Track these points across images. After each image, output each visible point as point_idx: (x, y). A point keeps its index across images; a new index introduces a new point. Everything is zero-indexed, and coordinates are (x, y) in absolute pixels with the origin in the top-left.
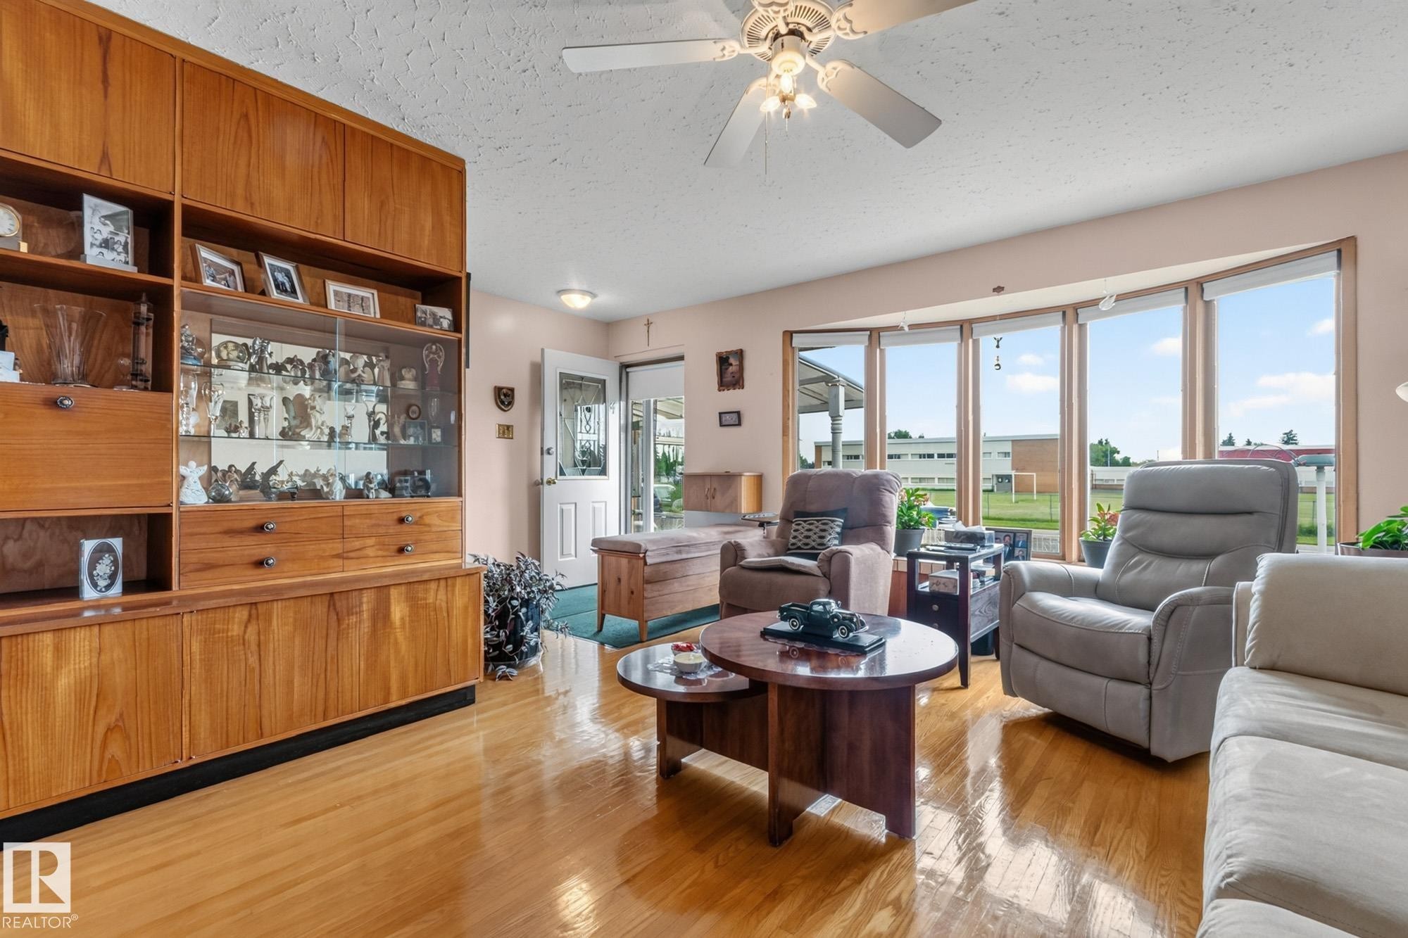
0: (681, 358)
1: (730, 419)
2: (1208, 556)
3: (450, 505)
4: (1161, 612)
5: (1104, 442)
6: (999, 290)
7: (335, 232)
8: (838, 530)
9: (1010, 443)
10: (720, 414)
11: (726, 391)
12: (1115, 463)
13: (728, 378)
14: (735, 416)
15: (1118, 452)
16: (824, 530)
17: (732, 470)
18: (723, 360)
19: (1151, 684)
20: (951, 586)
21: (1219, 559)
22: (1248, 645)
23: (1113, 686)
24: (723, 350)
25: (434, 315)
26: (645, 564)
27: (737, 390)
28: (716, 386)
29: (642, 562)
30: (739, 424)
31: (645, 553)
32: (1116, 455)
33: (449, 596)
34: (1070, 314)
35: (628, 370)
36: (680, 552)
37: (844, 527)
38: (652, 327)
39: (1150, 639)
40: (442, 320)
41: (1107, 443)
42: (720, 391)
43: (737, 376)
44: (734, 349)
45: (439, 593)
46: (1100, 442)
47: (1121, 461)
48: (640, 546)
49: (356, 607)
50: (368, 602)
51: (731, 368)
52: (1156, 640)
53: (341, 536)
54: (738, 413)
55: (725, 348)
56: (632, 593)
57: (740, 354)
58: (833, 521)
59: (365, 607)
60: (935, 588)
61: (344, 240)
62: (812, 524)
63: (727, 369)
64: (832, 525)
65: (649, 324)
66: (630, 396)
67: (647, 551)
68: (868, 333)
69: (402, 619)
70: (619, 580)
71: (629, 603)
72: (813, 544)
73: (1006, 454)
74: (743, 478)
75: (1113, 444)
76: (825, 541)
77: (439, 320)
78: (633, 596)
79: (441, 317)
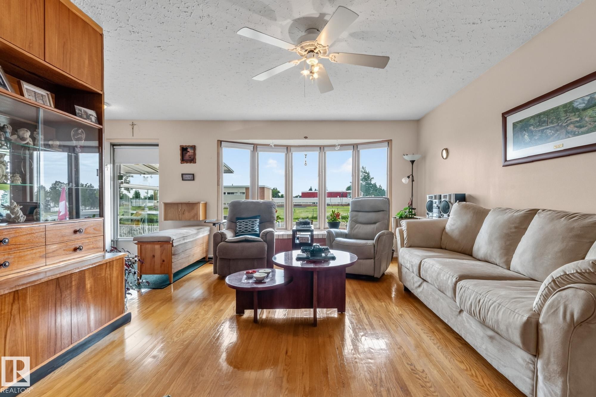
0: (157, 145)
1: (189, 177)
2: (375, 223)
3: (97, 222)
4: (376, 240)
5: (275, 189)
6: (306, 138)
7: (39, 54)
8: (258, 224)
9: (245, 188)
10: (182, 174)
11: (185, 164)
12: (279, 197)
13: (187, 157)
14: (191, 176)
15: (280, 193)
16: (253, 225)
17: (192, 200)
18: (184, 150)
19: (375, 258)
20: (306, 240)
21: (377, 224)
22: (405, 242)
23: (365, 261)
24: (184, 144)
25: (85, 112)
26: (173, 246)
27: (192, 164)
28: (180, 161)
29: (171, 245)
30: (194, 180)
31: (173, 241)
32: (279, 194)
33: (111, 272)
34: (322, 148)
35: (115, 147)
36: (184, 240)
37: (260, 223)
38: (135, 127)
39: (374, 246)
40: (91, 116)
41: (276, 189)
42: (182, 163)
43: (192, 157)
44: (191, 145)
45: (107, 270)
46: (274, 189)
47: (280, 196)
48: (170, 238)
49: (69, 284)
50: (75, 280)
51: (188, 153)
52: (376, 247)
53: (45, 244)
54: (193, 174)
55: (185, 143)
56: (164, 261)
57: (194, 148)
58: (256, 221)
59: (73, 283)
60: (301, 241)
61: (45, 61)
62: (247, 222)
63: (186, 153)
64: (256, 222)
65: (133, 125)
66: (116, 161)
67: (173, 240)
68: (253, 145)
69: (91, 287)
70: (154, 256)
71: (161, 267)
72: (249, 230)
73: (243, 193)
74: (201, 204)
75: (278, 190)
76: (254, 228)
77: (89, 117)
78: (164, 263)
79: (90, 115)
